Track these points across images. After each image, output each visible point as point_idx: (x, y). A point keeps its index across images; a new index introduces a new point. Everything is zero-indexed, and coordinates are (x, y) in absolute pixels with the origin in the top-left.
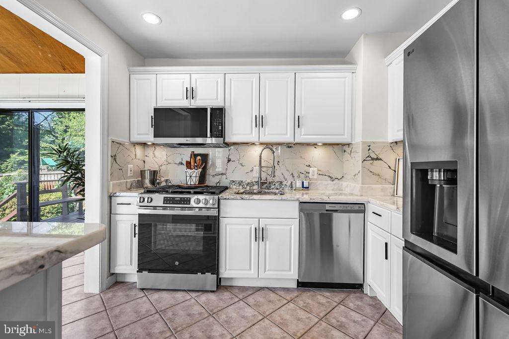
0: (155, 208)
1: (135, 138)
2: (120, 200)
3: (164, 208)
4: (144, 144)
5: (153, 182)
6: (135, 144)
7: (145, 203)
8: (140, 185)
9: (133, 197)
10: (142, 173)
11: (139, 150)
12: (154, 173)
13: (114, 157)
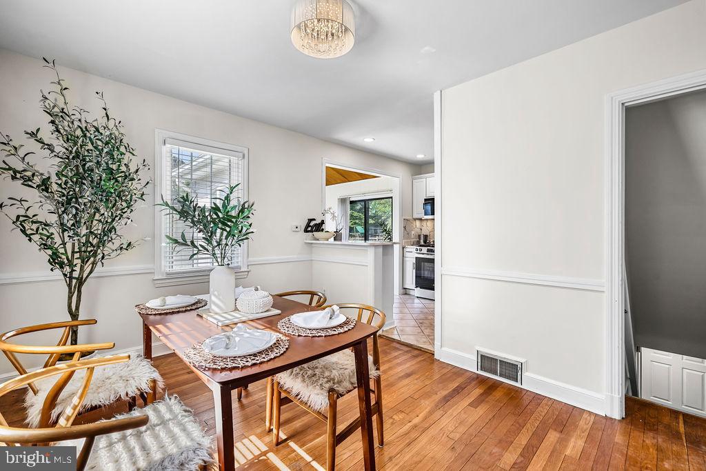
0: (423, 254)
1: (416, 216)
2: (408, 250)
3: (428, 254)
4: (421, 219)
5: (425, 242)
6: (415, 219)
7: (418, 252)
8: (418, 244)
9: (413, 248)
10: (419, 236)
11: (418, 223)
12: (426, 237)
13: (405, 227)
